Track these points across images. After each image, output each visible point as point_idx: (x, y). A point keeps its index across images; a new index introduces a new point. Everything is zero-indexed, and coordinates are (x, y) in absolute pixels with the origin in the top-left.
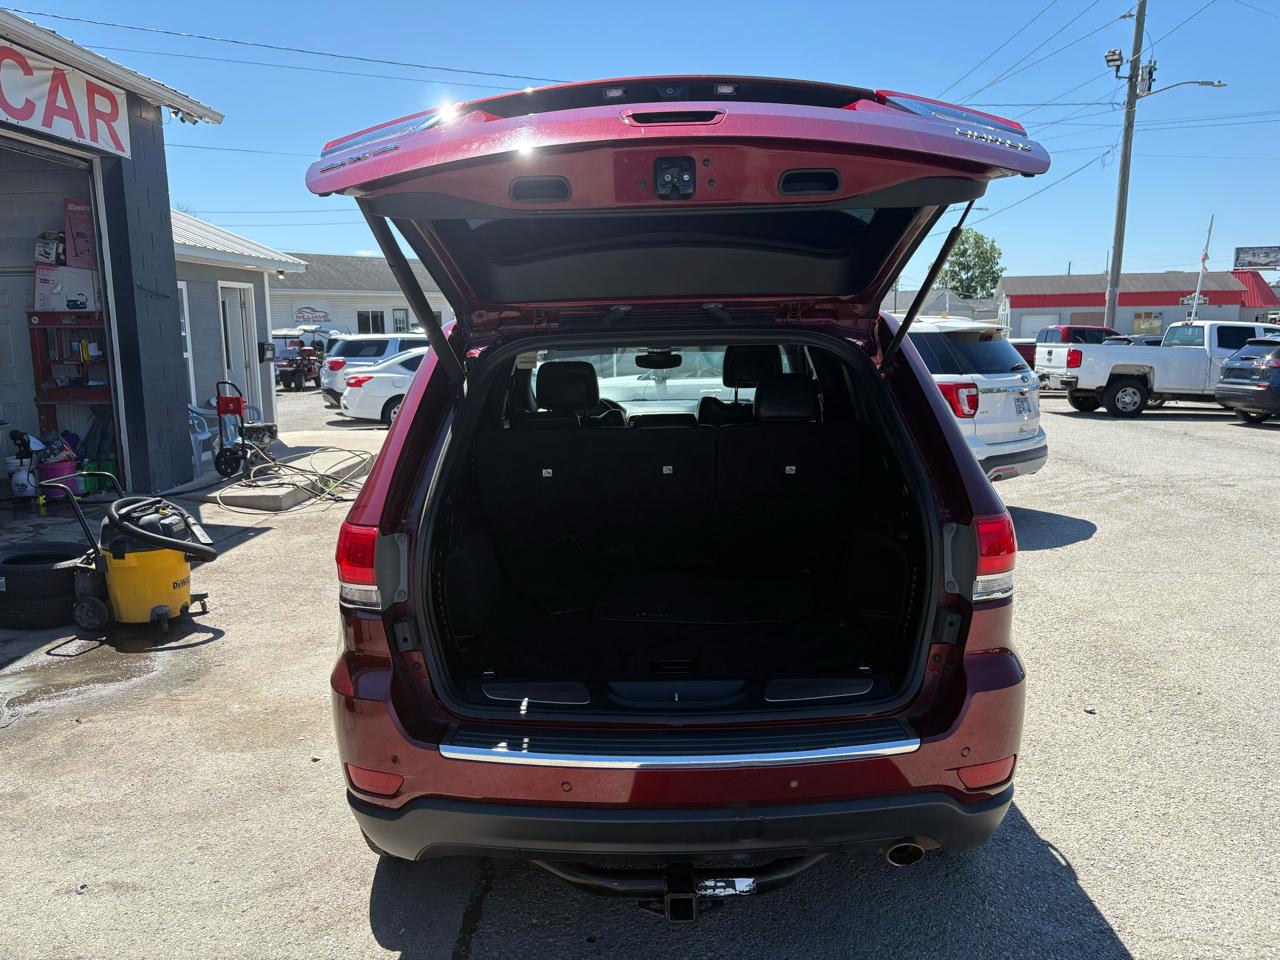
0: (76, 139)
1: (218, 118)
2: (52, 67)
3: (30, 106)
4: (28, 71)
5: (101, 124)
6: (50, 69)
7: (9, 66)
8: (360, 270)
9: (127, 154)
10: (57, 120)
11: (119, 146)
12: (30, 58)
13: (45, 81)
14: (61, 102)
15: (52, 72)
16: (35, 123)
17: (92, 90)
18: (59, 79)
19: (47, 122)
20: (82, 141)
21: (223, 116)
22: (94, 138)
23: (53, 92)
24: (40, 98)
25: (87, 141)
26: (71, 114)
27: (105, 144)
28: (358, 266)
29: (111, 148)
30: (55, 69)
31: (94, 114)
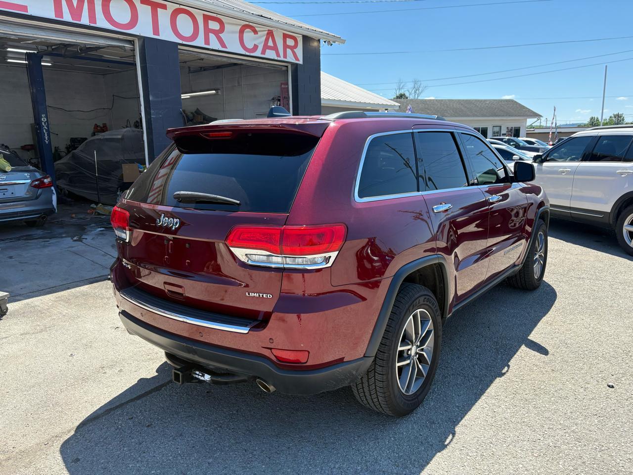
0: (276, 58)
1: (343, 42)
2: (267, 29)
3: (256, 47)
4: (255, 32)
5: (289, 51)
6: (266, 31)
7: (248, 32)
8: (478, 106)
9: (301, 62)
10: (267, 51)
11: (297, 59)
12: (257, 27)
13: (264, 36)
14: (270, 43)
15: (267, 32)
16: (258, 53)
17: (285, 36)
18: (270, 34)
19: (263, 52)
20: (279, 59)
21: (345, 40)
22: (285, 56)
23: (267, 40)
24: (260, 43)
25: (282, 58)
26: (275, 48)
27: (290, 58)
28: (477, 105)
29: (294, 61)
30: (269, 30)
31: (286, 46)
